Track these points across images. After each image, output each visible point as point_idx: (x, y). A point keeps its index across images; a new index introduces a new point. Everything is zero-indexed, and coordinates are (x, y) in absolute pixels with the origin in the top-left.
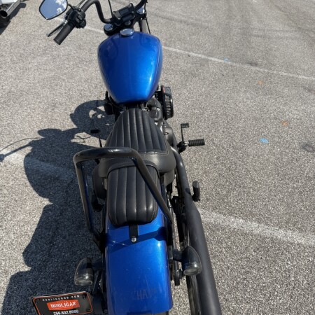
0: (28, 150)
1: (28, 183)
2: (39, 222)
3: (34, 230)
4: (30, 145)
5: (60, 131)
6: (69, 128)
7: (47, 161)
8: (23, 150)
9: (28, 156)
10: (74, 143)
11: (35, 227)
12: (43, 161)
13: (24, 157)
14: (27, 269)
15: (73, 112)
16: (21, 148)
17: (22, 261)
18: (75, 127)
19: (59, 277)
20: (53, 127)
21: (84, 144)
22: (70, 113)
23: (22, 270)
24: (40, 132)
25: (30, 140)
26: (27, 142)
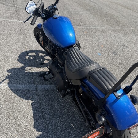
0: (7, 81)
1: (17, 96)
2: (33, 111)
3: (32, 115)
4: (6, 78)
5: (17, 68)
6: (21, 66)
7: (20, 83)
8: (5, 81)
9: (8, 84)
10: (27, 72)
11: (32, 114)
12: (18, 84)
13: (7, 84)
14: (40, 134)
15: (18, 59)
16: (3, 81)
17: (36, 131)
18: (23, 65)
19: (56, 131)
20: (13, 67)
21: (32, 72)
22: (17, 59)
23: (38, 135)
24: (8, 71)
25: (5, 76)
26: (4, 77)
